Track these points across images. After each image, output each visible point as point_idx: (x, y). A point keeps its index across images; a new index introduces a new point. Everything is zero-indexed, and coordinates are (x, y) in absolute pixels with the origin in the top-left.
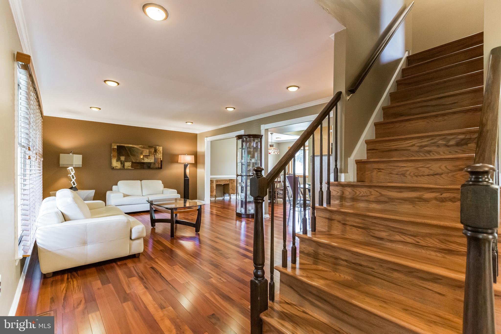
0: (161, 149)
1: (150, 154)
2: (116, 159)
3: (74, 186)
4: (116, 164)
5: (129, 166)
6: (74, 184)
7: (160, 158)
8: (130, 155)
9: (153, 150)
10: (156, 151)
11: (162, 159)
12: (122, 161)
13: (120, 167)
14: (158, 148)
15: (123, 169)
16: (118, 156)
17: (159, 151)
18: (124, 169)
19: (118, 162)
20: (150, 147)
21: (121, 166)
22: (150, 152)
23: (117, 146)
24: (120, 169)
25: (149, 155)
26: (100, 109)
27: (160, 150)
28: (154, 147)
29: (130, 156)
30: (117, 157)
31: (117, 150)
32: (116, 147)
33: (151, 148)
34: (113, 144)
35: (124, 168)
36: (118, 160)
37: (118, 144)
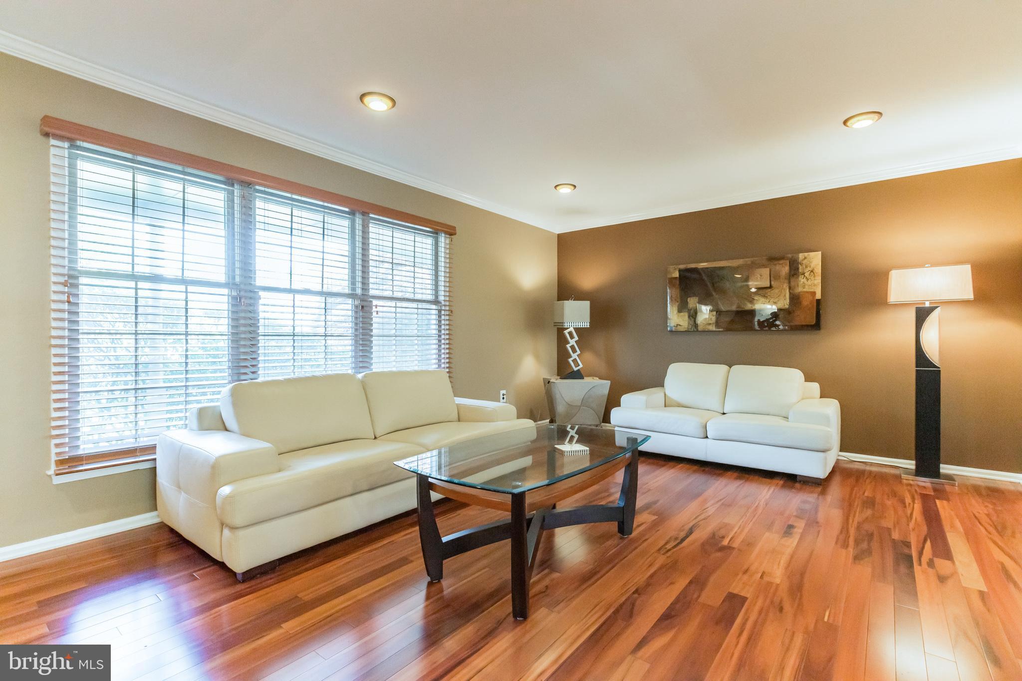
0: (814, 260)
1: (773, 283)
2: (678, 307)
3: (575, 369)
4: (676, 319)
5: (711, 322)
6: (577, 365)
7: (814, 293)
8: (714, 293)
9: (785, 270)
10: (795, 271)
11: (818, 296)
12: (691, 310)
13: (686, 327)
14: (805, 258)
15: (694, 331)
16: (681, 297)
17: (809, 269)
18: (697, 331)
19: (682, 314)
20: (773, 259)
21: (689, 324)
22: (773, 276)
23: (680, 271)
24: (686, 331)
25: (771, 287)
26: (575, 186)
27: (813, 265)
28: (790, 256)
29: (712, 295)
30: (679, 300)
31: (680, 282)
32: (676, 274)
33: (776, 262)
34: (671, 268)
35: (698, 329)
36: (682, 307)
37: (682, 267)
